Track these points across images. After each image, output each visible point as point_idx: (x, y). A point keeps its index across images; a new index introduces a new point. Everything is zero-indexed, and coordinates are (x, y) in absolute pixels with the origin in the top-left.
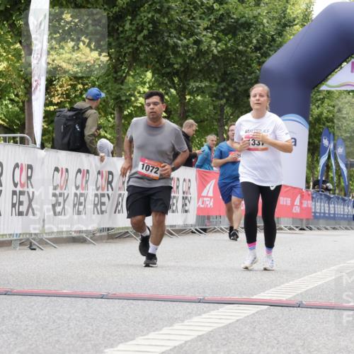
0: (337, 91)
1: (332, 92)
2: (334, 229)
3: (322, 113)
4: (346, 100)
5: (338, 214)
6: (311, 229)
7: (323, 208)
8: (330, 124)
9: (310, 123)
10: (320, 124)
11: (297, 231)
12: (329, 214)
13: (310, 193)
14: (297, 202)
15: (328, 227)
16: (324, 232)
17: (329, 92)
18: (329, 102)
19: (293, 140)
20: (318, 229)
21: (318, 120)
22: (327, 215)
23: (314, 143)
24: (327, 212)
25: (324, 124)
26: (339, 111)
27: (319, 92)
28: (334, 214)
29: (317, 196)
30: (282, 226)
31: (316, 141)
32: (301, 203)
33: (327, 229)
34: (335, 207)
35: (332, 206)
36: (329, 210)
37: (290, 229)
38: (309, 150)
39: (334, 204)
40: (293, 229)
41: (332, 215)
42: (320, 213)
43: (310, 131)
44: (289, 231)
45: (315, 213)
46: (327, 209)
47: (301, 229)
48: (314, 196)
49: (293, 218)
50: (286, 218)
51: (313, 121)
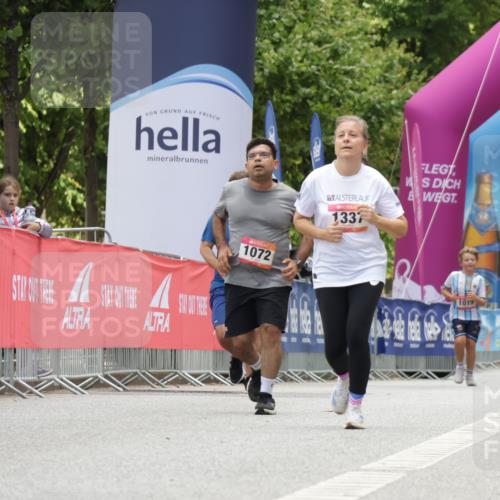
3: (287, 61)
8: (312, 90)
9: (256, 89)
10: (282, 91)
12: (314, 336)
15: (311, 373)
18: (307, 29)
19: (212, 137)
20: (285, 378)
21: (279, 79)
24: (308, 331)
25: (294, 92)
30: (186, 373)
33: (308, 379)
37: (209, 381)
40: (217, 382)
44: (205, 387)
50: (196, 353)
51: (265, 85)
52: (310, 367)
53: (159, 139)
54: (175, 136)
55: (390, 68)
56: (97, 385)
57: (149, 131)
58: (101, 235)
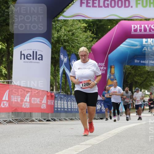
0: (71, 20)
1: (67, 21)
2: (71, 119)
3: (60, 36)
4: (78, 27)
5: (74, 109)
6: (55, 120)
7: (62, 105)
8: (67, 44)
9: (52, 43)
10: (59, 44)
11: (45, 122)
12: (68, 109)
13: (53, 94)
14: (44, 101)
15: (67, 118)
16: (64, 122)
17: (65, 21)
18: (66, 28)
19: (40, 56)
20: (60, 120)
21: (58, 41)
22: (66, 110)
23: (55, 58)
24: (66, 107)
25: (62, 44)
26: (73, 34)
27: (58, 20)
28: (71, 109)
29: (58, 96)
30: (34, 119)
31: (56, 56)
32: (47, 102)
33: (66, 120)
34: (71, 104)
35: (69, 103)
36: (67, 106)
37: (40, 121)
38: (52, 63)
39: (71, 101)
40: (42, 121)
41: (70, 110)
42: (61, 108)
43: (52, 49)
44: (39, 122)
45: (57, 108)
46: (66, 105)
47: (48, 121)
48: (57, 96)
49: (41, 113)
50: (36, 113)
51: (54, 43)
52: (67, 117)
53: (27, 57)
54: (31, 56)
55: (87, 38)
56: (10, 122)
57: (24, 55)
58: (11, 82)
